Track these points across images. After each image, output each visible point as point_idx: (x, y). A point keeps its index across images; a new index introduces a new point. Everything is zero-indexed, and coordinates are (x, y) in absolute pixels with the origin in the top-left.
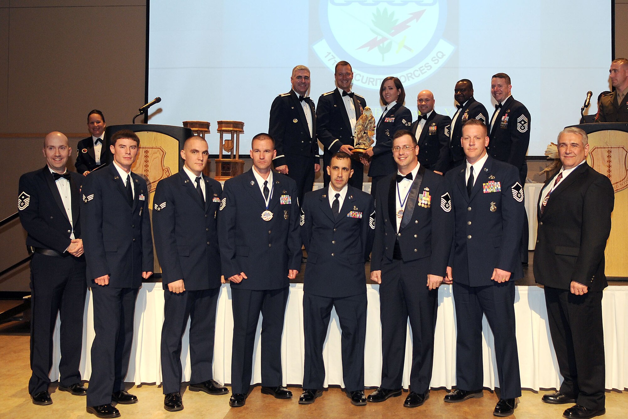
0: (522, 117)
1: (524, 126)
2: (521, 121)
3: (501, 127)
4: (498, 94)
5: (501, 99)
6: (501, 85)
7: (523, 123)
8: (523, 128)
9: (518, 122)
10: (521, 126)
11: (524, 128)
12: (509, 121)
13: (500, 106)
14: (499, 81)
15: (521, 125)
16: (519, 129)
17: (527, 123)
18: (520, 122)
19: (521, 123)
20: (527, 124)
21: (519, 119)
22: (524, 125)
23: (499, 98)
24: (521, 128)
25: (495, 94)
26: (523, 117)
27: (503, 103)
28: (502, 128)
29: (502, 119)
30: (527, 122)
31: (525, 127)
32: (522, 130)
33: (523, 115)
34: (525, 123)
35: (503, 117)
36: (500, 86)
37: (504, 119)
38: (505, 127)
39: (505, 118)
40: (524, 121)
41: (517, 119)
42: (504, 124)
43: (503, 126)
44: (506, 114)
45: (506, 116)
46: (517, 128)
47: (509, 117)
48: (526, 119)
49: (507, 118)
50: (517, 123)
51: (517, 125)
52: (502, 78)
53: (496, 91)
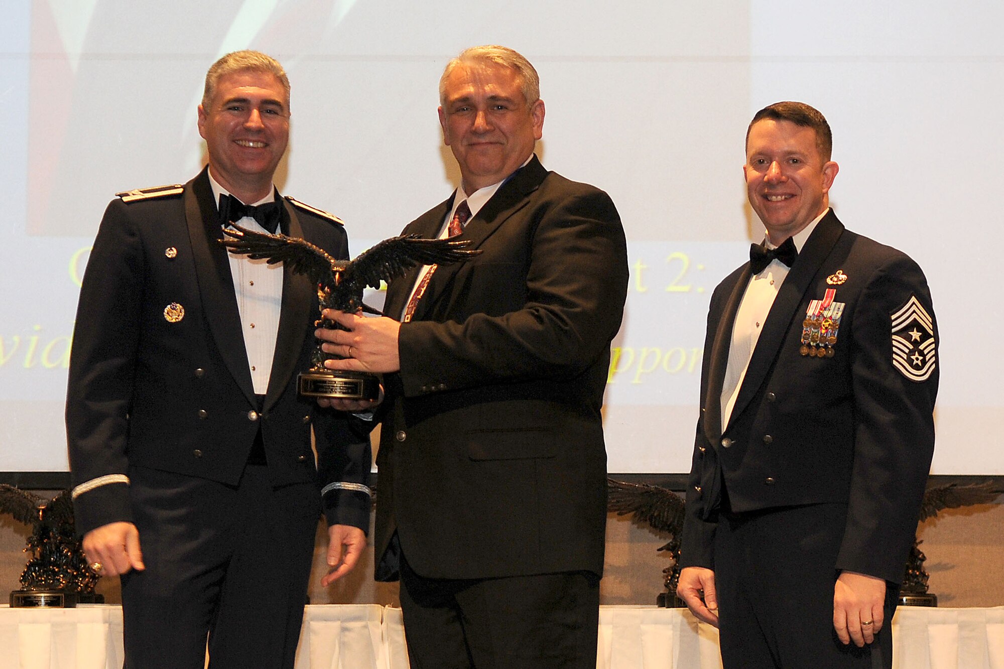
0: (912, 310)
1: (921, 353)
2: (910, 327)
3: (804, 351)
4: (781, 195)
6: (795, 156)
7: (916, 335)
8: (917, 358)
9: (894, 330)
10: (912, 352)
11: (924, 362)
12: (846, 324)
13: (786, 253)
14: (789, 138)
15: (911, 347)
16: (899, 362)
17: (930, 336)
18: (904, 332)
19: (909, 338)
20: (932, 340)
21: (899, 319)
22: (921, 347)
23: (783, 216)
24: (910, 362)
26: (914, 308)
27: (800, 241)
28: (808, 355)
29: (810, 313)
30: (931, 333)
31: (924, 356)
32: (917, 368)
33: (913, 299)
34: (925, 336)
35: (815, 302)
36: (792, 160)
37: (820, 315)
38: (826, 347)
39: (824, 308)
40: (920, 328)
41: (893, 317)
42: (819, 336)
43: (812, 343)
44: (827, 290)
45: (829, 299)
46: (894, 356)
47: (843, 304)
48: (925, 321)
49: (832, 308)
50: (894, 337)
51: (894, 343)
52: (802, 125)
53: (769, 184)
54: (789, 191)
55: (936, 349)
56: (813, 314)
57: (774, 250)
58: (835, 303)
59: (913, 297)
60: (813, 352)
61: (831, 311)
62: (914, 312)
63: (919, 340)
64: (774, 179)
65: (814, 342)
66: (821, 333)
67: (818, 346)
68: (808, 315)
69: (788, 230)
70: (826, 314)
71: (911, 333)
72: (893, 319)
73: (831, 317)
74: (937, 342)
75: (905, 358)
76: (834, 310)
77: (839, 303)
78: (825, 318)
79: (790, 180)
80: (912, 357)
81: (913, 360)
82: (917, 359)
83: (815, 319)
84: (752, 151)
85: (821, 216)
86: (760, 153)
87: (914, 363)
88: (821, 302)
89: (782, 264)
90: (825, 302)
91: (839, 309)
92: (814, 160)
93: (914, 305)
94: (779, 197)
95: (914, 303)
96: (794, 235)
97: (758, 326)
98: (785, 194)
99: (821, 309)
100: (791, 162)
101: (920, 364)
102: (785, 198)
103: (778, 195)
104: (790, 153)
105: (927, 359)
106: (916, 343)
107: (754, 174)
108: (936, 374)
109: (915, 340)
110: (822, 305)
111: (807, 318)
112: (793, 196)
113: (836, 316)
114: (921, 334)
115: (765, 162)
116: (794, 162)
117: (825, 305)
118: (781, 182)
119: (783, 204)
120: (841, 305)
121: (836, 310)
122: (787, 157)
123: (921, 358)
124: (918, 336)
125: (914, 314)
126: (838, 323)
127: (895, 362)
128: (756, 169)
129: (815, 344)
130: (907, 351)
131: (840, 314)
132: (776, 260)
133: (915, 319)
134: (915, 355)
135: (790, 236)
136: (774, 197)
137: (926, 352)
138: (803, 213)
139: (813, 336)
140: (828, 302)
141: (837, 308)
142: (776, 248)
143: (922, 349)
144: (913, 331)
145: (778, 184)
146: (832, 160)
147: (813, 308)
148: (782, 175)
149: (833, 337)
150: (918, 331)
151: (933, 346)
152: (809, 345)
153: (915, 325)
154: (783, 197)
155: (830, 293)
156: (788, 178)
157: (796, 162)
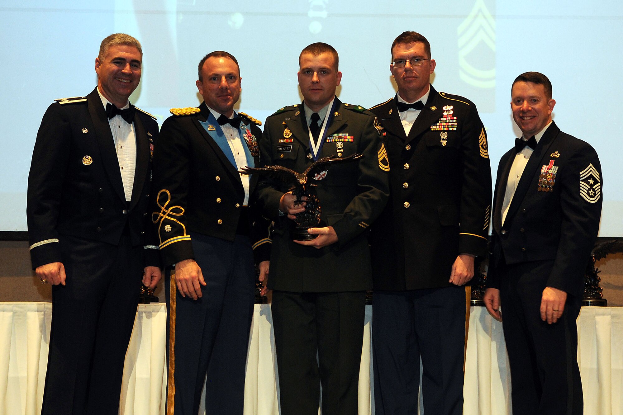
0: (590, 170)
1: (594, 190)
2: (589, 178)
3: (539, 189)
4: (529, 117)
5: (534, 129)
6: (535, 98)
7: (591, 182)
9: (581, 179)
10: (589, 190)
11: (595, 194)
12: (559, 177)
13: (532, 143)
14: (531, 90)
15: (589, 187)
16: (583, 194)
17: (598, 182)
18: (586, 181)
19: (588, 183)
20: (599, 184)
21: (584, 174)
22: (594, 187)
23: (530, 127)
24: (588, 194)
25: (522, 118)
27: (538, 137)
28: (541, 191)
29: (542, 171)
30: (599, 181)
31: (595, 191)
32: (592, 197)
33: (591, 165)
34: (596, 182)
35: (544, 167)
36: (533, 100)
37: (547, 172)
39: (549, 169)
40: (594, 179)
41: (581, 173)
42: (547, 182)
43: (543, 186)
44: (550, 161)
45: (551, 165)
46: (581, 191)
47: (558, 167)
48: (596, 175)
49: (553, 169)
50: (581, 182)
51: (581, 185)
52: (538, 84)
53: (523, 112)
54: (532, 115)
55: (601, 188)
56: (544, 172)
57: (526, 141)
58: (554, 167)
59: (591, 164)
60: (544, 190)
61: (552, 170)
62: (591, 171)
63: (593, 184)
64: (525, 110)
65: (544, 185)
66: (548, 181)
67: (546, 187)
68: (542, 172)
69: (532, 133)
70: (550, 171)
71: (589, 181)
72: (581, 174)
73: (552, 173)
74: (601, 185)
75: (586, 192)
76: (554, 169)
77: (556, 167)
78: (549, 174)
79: (533, 110)
80: (589, 192)
81: (590, 193)
82: (592, 193)
83: (545, 174)
84: (514, 97)
85: (548, 125)
86: (518, 97)
87: (590, 195)
88: (548, 166)
89: (530, 148)
90: (549, 166)
91: (556, 169)
92: (544, 99)
93: (591, 168)
94: (528, 118)
95: (591, 167)
96: (535, 135)
97: (518, 177)
98: (530, 116)
99: (547, 169)
100: (533, 101)
101: (593, 195)
102: (531, 118)
103: (528, 117)
104: (532, 97)
105: (596, 193)
106: (591, 186)
107: (516, 107)
108: (601, 200)
109: (591, 184)
110: (548, 167)
111: (541, 174)
112: (534, 117)
113: (554, 173)
114: (594, 181)
115: (521, 101)
116: (534, 101)
117: (549, 168)
118: (529, 111)
119: (530, 121)
120: (556, 168)
121: (554, 170)
122: (531, 99)
123: (593, 192)
124: (592, 182)
125: (591, 172)
126: (555, 176)
127: (581, 194)
128: (516, 105)
129: (545, 186)
130: (587, 189)
131: (556, 171)
132: (527, 146)
133: (591, 174)
134: (591, 191)
135: (533, 135)
136: (525, 118)
137: (596, 190)
138: (539, 125)
139: (544, 182)
140: (550, 166)
141: (555, 169)
142: (527, 140)
143: (594, 188)
144: (590, 180)
145: (527, 111)
146: (553, 98)
147: (544, 169)
148: (529, 107)
149: (553, 182)
150: (592, 180)
151: (600, 187)
152: (542, 186)
153: (591, 177)
154: (530, 118)
155: (552, 162)
156: (532, 108)
157: (536, 101)
